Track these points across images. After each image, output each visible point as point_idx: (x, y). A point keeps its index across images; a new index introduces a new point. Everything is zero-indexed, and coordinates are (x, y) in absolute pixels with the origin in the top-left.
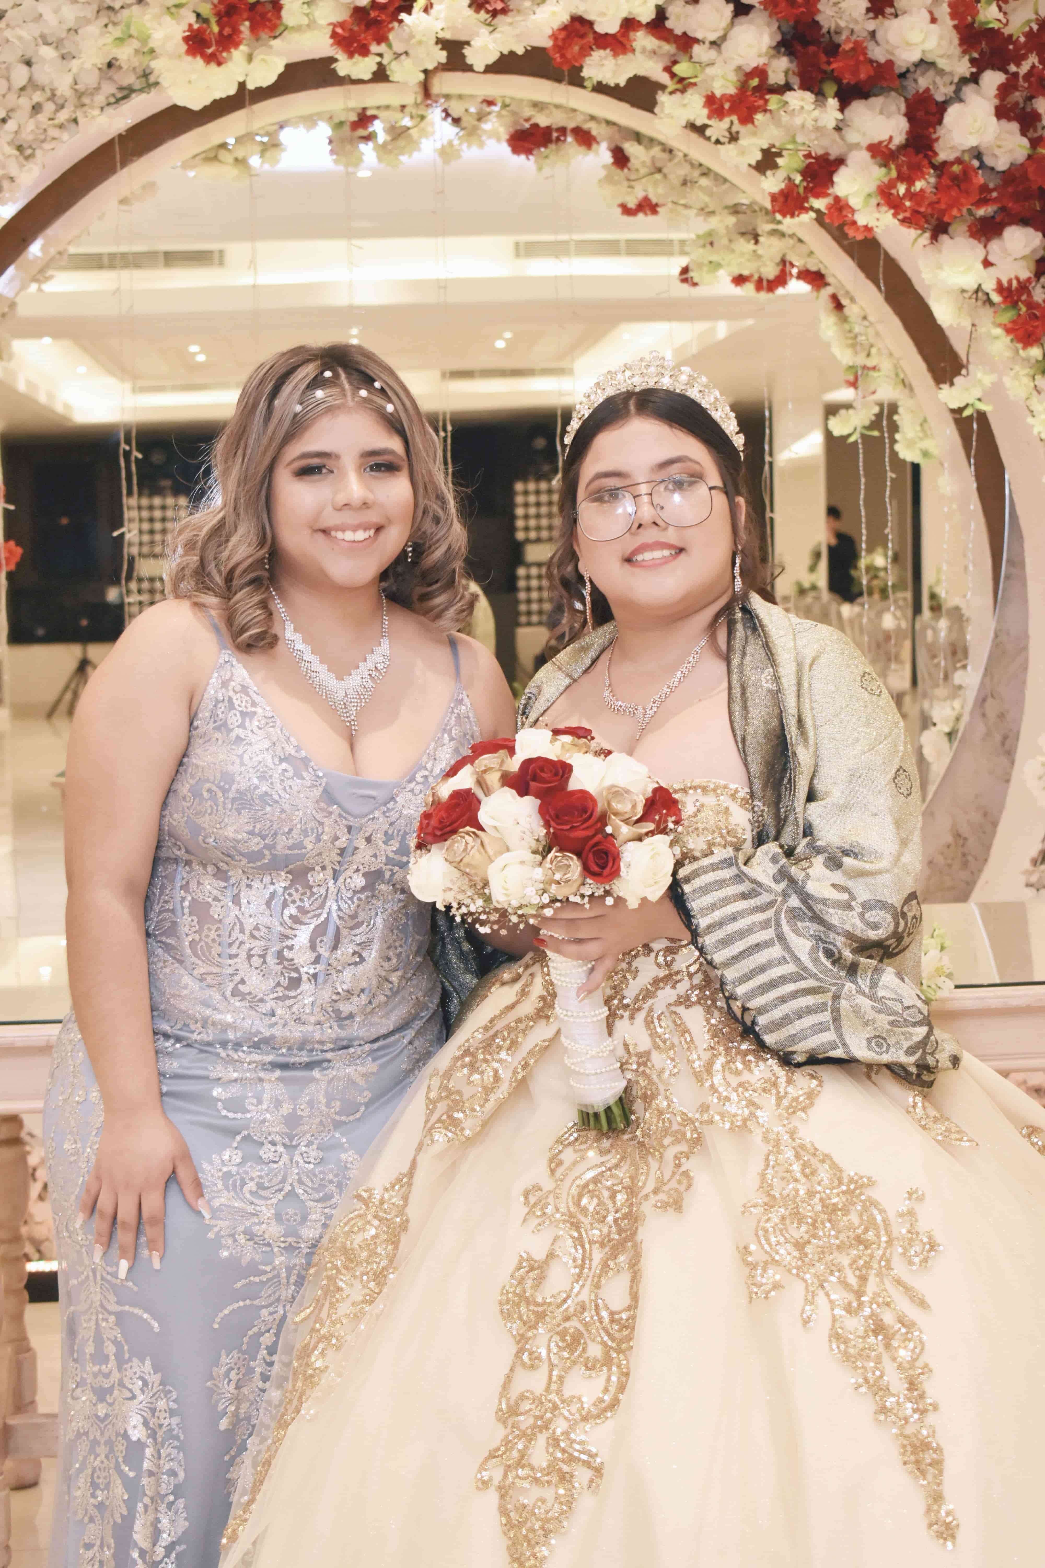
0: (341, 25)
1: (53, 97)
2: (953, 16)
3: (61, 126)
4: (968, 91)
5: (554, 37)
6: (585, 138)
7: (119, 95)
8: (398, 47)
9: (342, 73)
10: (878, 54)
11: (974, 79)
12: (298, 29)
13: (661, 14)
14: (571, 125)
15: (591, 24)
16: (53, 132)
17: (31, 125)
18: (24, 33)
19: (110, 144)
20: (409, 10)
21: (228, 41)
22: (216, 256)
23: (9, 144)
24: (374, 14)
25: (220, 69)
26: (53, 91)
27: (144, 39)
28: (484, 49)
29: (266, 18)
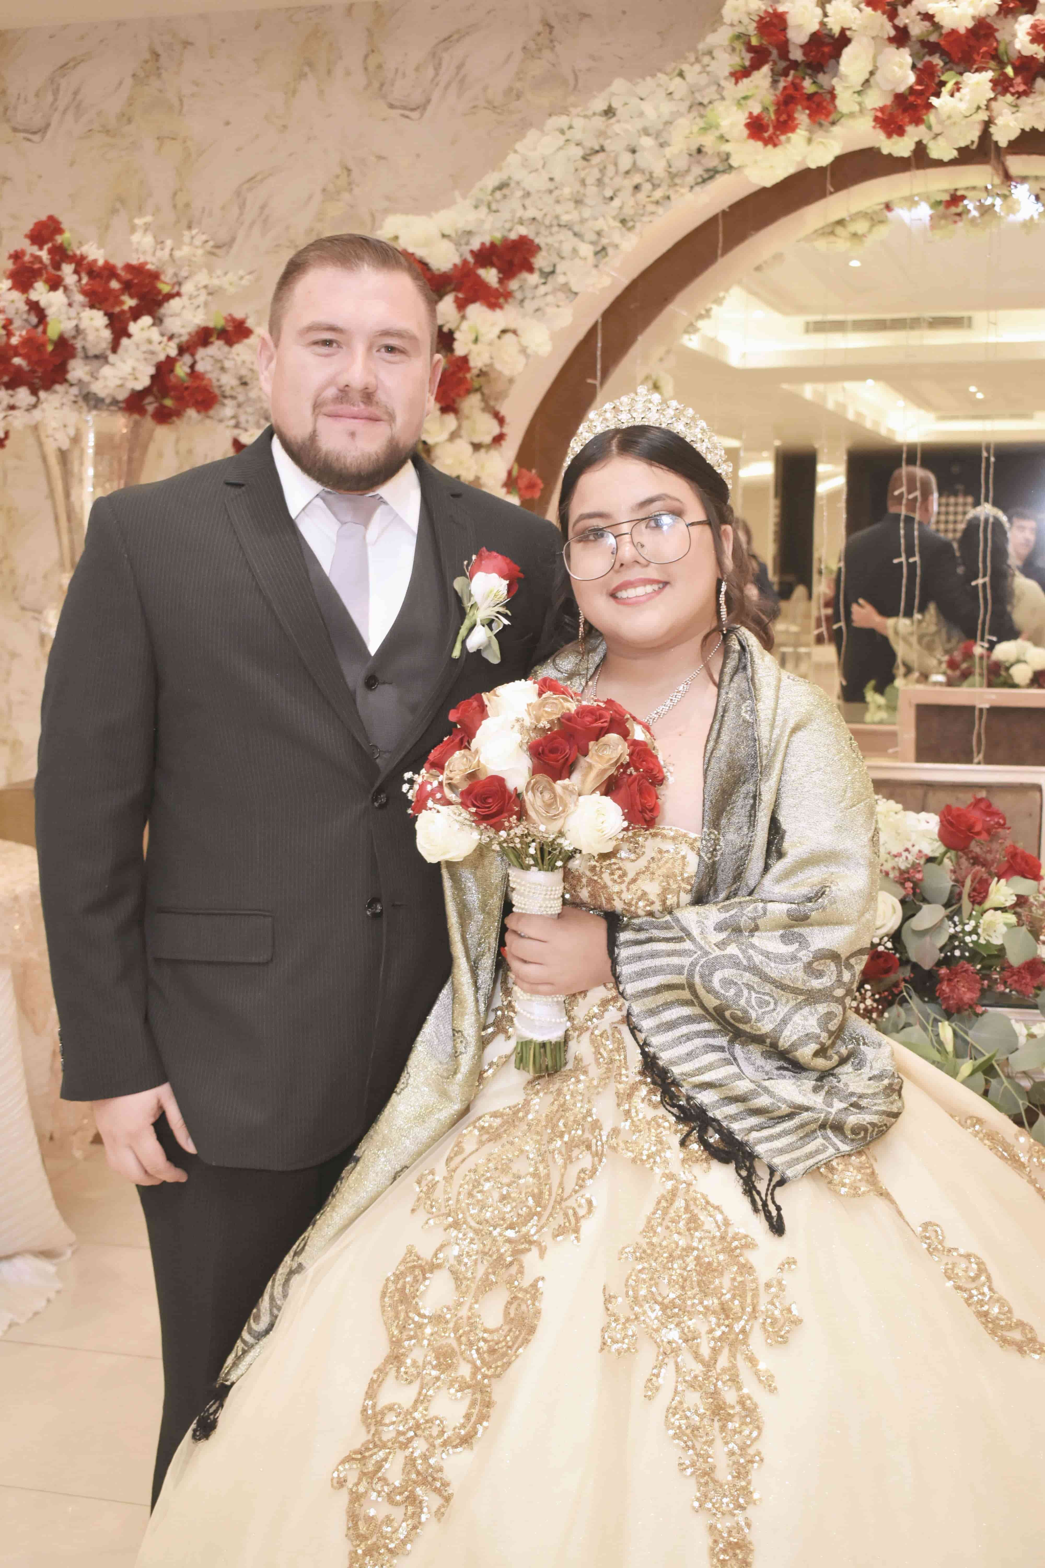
0: (882, 109)
1: (650, 179)
3: (657, 203)
7: (706, 176)
9: (885, 152)
12: (852, 115)
16: (651, 208)
18: (628, 126)
19: (715, 217)
20: (938, 95)
21: (785, 125)
22: (966, 321)
23: (614, 218)
24: (911, 99)
25: (779, 150)
26: (651, 174)
27: (717, 127)
28: (1007, 126)
29: (823, 107)
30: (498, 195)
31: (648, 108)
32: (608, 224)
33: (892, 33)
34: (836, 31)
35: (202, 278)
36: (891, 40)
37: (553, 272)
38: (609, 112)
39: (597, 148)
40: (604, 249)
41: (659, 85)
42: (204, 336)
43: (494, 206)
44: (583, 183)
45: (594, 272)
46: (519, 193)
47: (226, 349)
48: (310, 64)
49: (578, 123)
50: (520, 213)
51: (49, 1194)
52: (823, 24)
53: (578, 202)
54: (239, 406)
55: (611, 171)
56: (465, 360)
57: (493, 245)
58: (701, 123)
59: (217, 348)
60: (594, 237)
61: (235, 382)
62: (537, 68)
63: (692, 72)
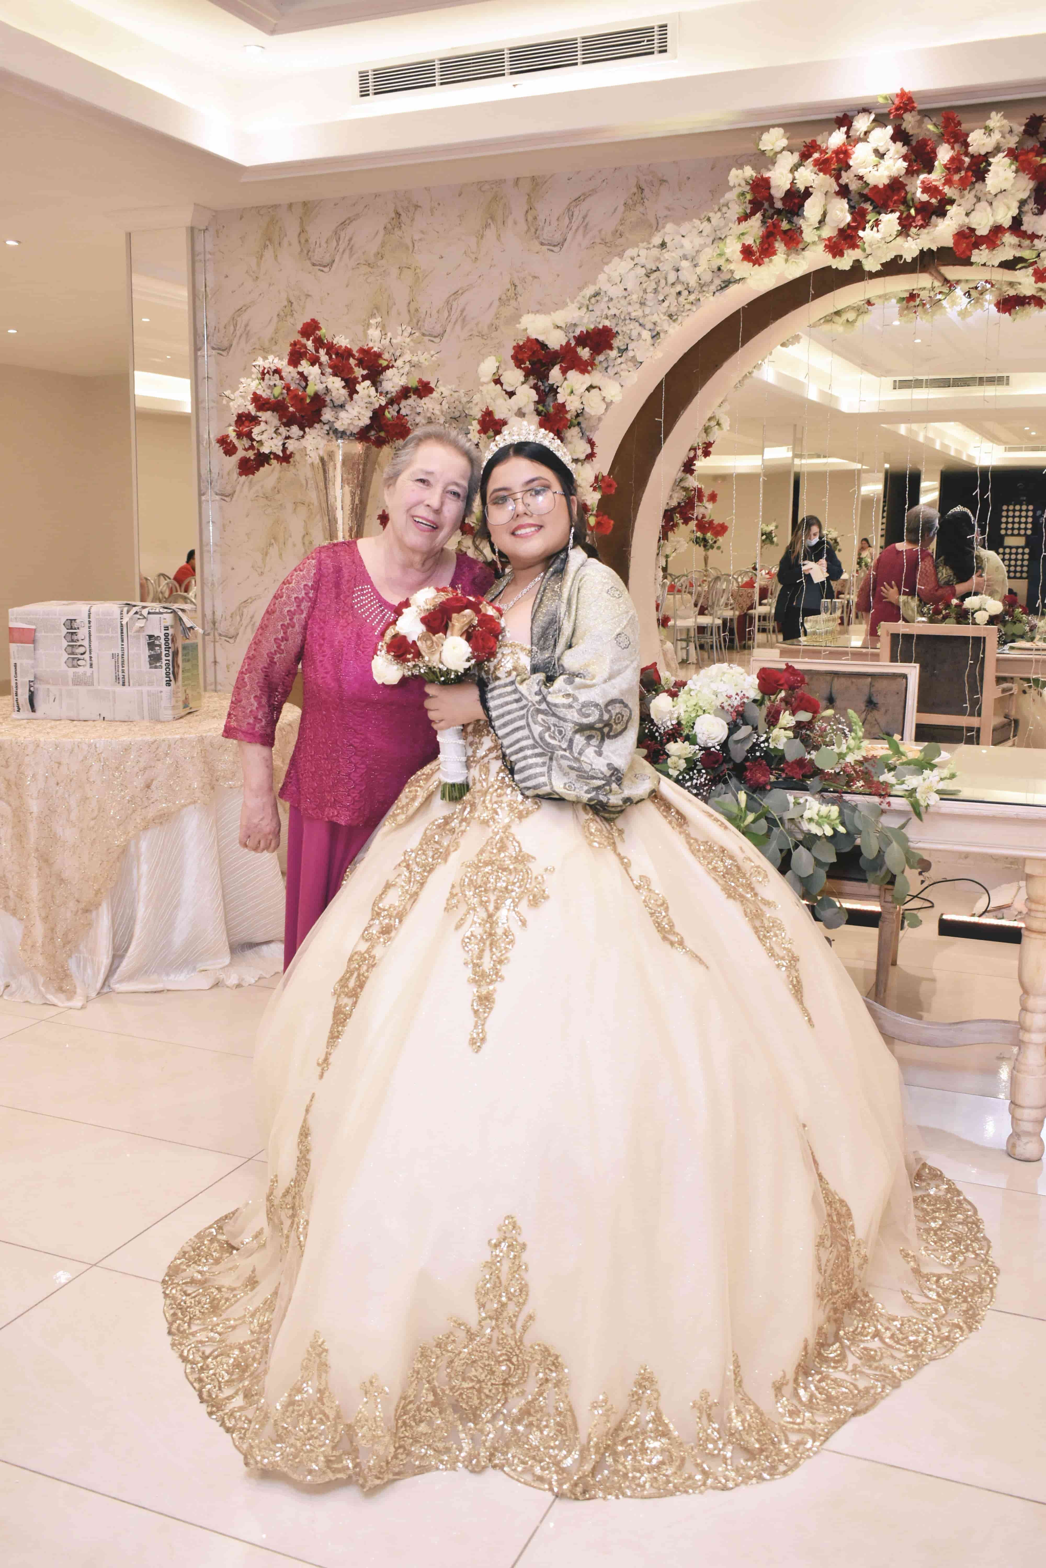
0: (831, 239)
1: (688, 287)
3: (692, 303)
5: (954, 239)
7: (723, 285)
12: (813, 244)
13: (1017, 222)
15: (974, 231)
16: (688, 307)
17: (676, 303)
18: (673, 254)
19: (738, 312)
20: (865, 229)
21: (768, 252)
22: (1006, 379)
23: (665, 314)
24: (849, 231)
25: (763, 267)
26: (688, 284)
27: (727, 253)
28: (911, 249)
29: (793, 239)
30: (593, 300)
31: (686, 242)
32: (660, 318)
33: (837, 189)
34: (802, 188)
35: (407, 357)
37: (626, 349)
38: (663, 245)
39: (654, 268)
40: (658, 333)
41: (694, 227)
42: (405, 393)
43: (590, 308)
44: (645, 291)
45: (652, 348)
46: (606, 299)
47: (418, 400)
48: (492, 218)
49: (643, 253)
50: (606, 311)
52: (793, 184)
53: (642, 304)
55: (663, 283)
56: (563, 405)
57: (588, 332)
58: (719, 251)
59: (413, 400)
60: (651, 326)
62: (633, 216)
63: (716, 218)
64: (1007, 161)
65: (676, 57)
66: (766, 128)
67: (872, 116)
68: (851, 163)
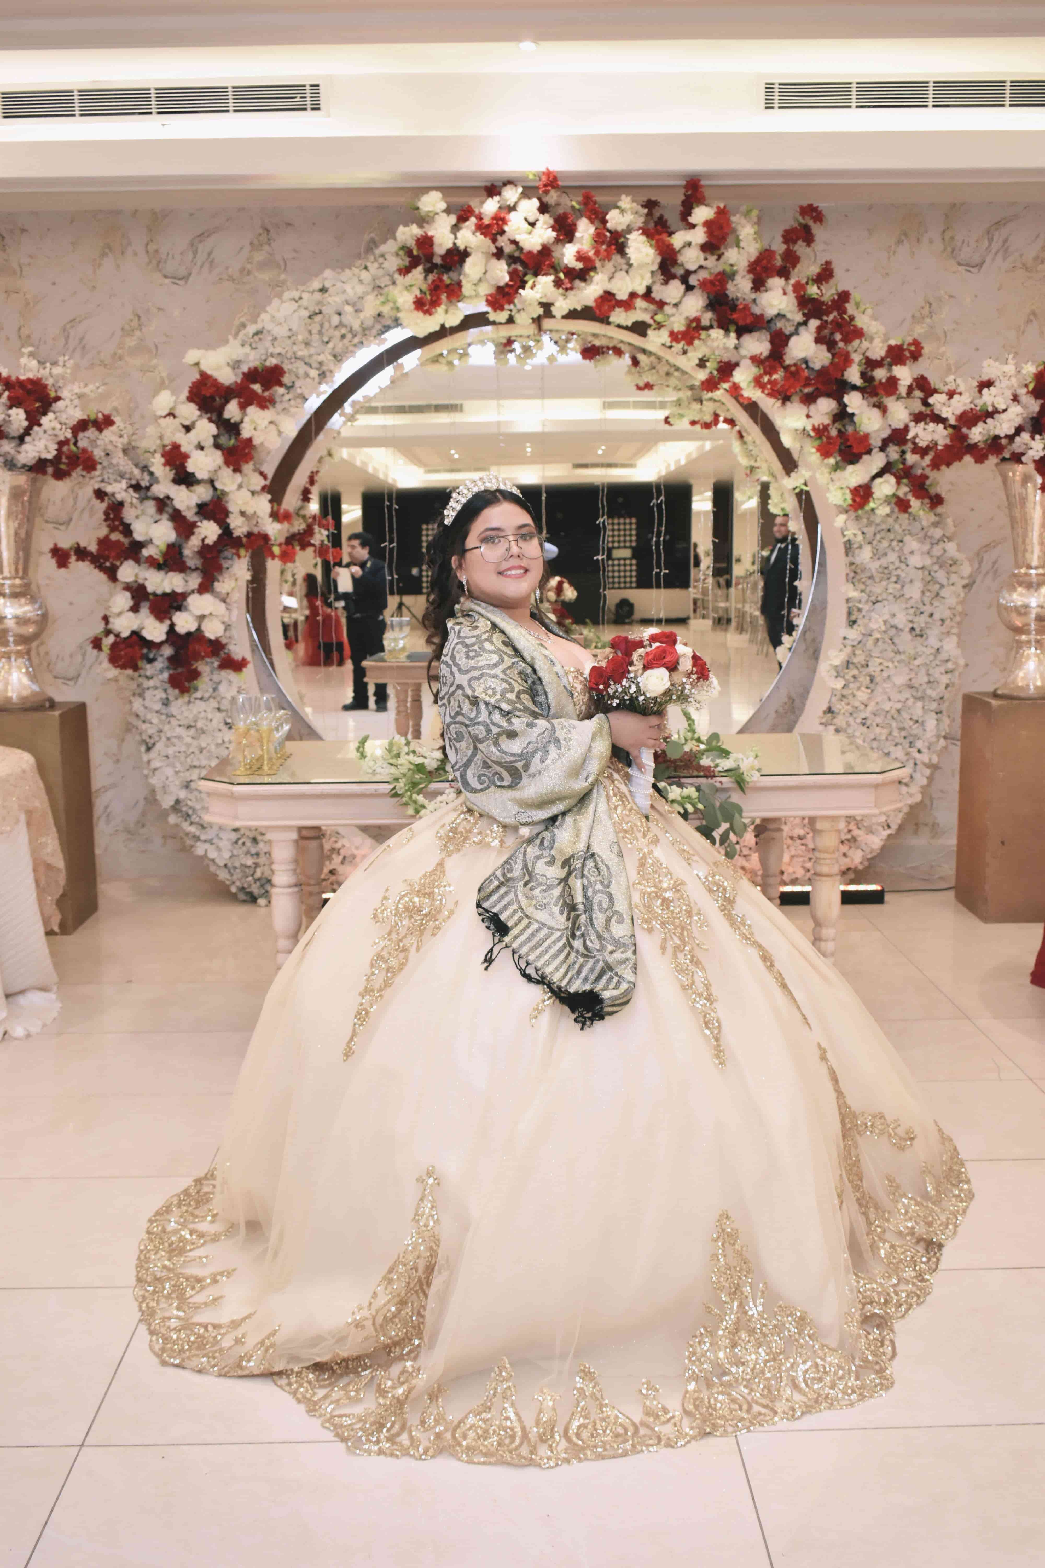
0: (491, 295)
1: (351, 331)
2: (794, 291)
3: (355, 345)
4: (802, 329)
5: (596, 301)
6: (618, 352)
7: (384, 331)
8: (519, 306)
9: (491, 319)
10: (757, 310)
11: (805, 323)
13: (649, 290)
14: (611, 345)
15: (614, 295)
16: (351, 348)
17: (340, 345)
18: (336, 299)
19: (381, 354)
20: (523, 288)
21: (435, 303)
22: (459, 407)
23: (330, 354)
24: (507, 290)
25: (431, 318)
26: (351, 328)
27: (395, 302)
28: (561, 307)
29: (455, 292)
30: (256, 338)
31: (348, 288)
32: (326, 357)
33: (495, 251)
34: (462, 247)
35: (73, 388)
36: (494, 255)
37: (292, 387)
38: (323, 290)
39: (317, 311)
40: (324, 373)
41: (354, 275)
42: (82, 426)
43: (254, 346)
44: (310, 332)
46: (270, 338)
47: (97, 433)
48: (109, 248)
49: (305, 295)
50: (271, 350)
51: (47, 951)
52: (455, 244)
53: (307, 344)
54: (104, 468)
55: (326, 325)
56: (250, 440)
57: (256, 369)
58: (382, 299)
59: (91, 432)
60: (317, 365)
61: (103, 454)
62: (259, 256)
63: (373, 267)
64: (643, 238)
65: (329, 116)
66: (426, 190)
67: (520, 190)
68: (506, 228)
